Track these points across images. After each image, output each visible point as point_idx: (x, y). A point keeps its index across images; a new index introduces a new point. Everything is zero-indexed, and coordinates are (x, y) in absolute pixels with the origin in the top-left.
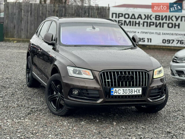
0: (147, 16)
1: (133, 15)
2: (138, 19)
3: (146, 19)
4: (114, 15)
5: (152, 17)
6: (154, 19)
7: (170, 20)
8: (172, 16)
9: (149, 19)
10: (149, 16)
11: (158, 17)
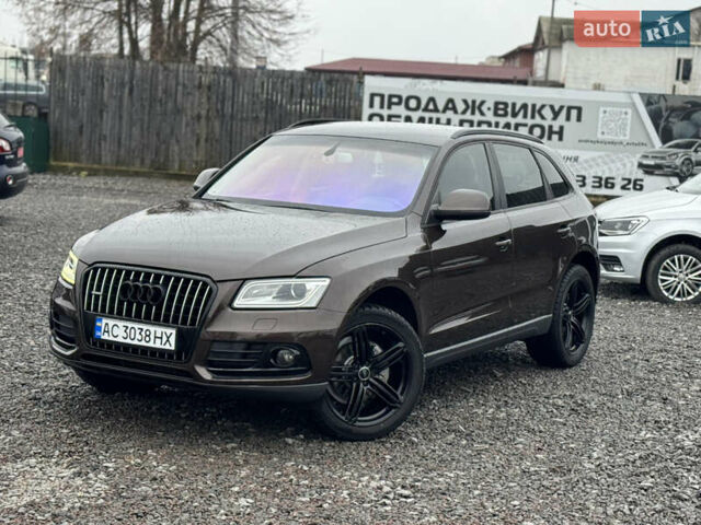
0: (470, 103)
1: (432, 100)
2: (444, 111)
3: (469, 111)
4: (377, 100)
5: (484, 108)
6: (492, 112)
7: (537, 115)
8: (543, 106)
9: (477, 112)
10: (477, 104)
11: (501, 106)
